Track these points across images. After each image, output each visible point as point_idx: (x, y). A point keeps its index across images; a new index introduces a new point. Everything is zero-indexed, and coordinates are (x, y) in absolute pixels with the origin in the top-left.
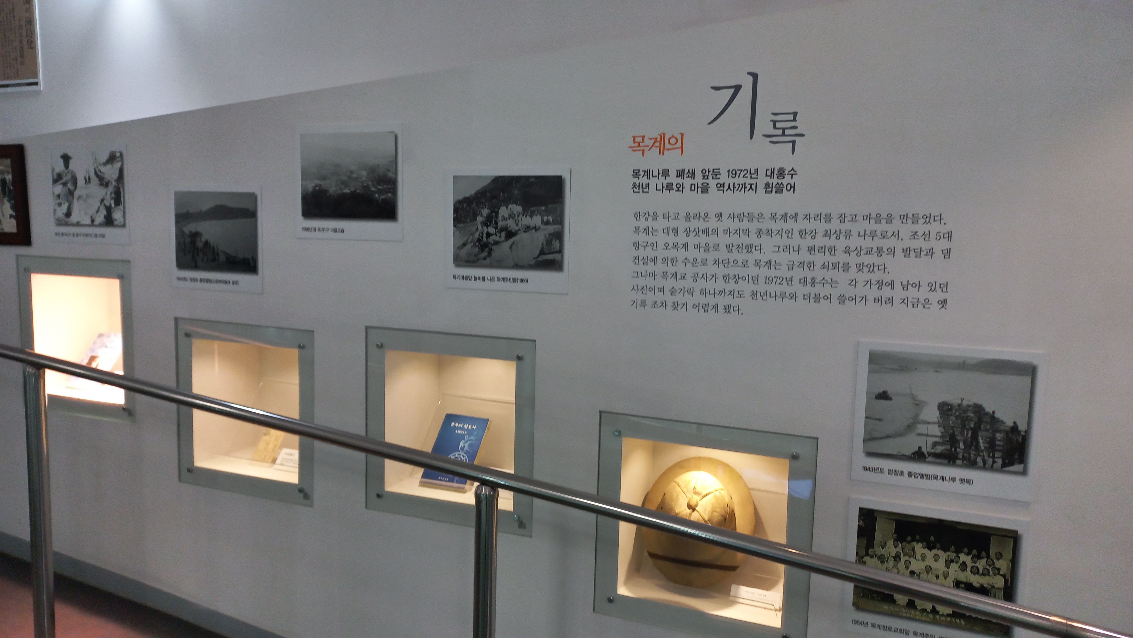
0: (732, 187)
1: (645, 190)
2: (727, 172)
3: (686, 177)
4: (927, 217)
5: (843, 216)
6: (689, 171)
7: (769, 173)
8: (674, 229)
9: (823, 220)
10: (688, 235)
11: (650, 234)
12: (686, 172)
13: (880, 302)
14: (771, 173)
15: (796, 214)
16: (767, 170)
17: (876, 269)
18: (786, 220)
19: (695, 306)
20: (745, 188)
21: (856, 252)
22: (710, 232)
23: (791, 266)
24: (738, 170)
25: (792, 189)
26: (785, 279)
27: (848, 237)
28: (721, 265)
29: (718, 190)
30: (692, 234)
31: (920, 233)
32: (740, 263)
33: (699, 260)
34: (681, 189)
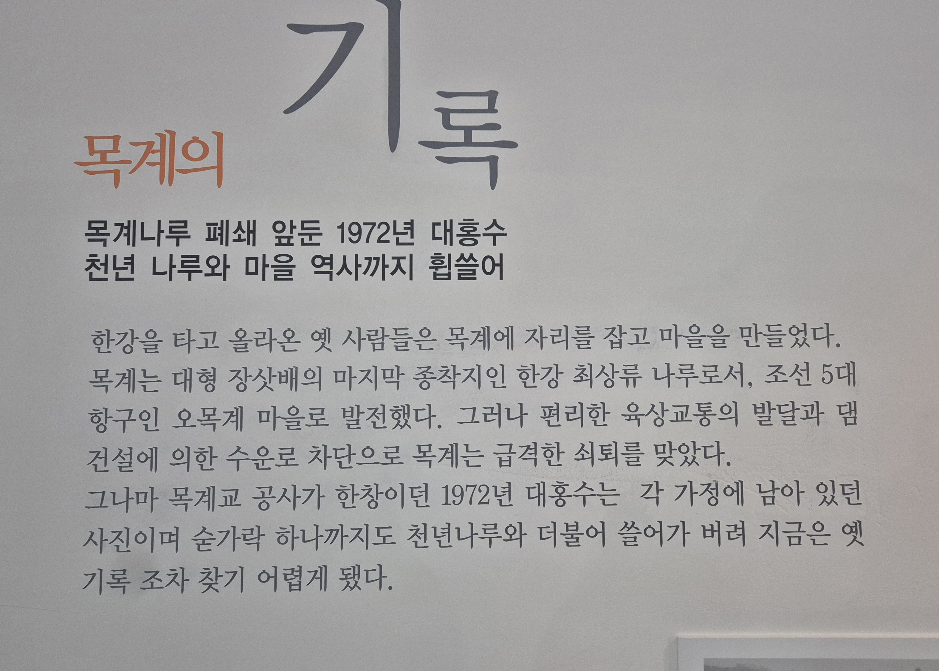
0: (351, 266)
1: (123, 274)
2: (339, 227)
3: (234, 240)
4: (799, 331)
5: (617, 332)
6: (240, 223)
7: (440, 231)
8: (203, 373)
9: (573, 343)
10: (242, 387)
11: (138, 387)
12: (233, 227)
13: (716, 534)
14: (446, 230)
15: (510, 329)
16: (434, 224)
17: (700, 455)
18: (487, 345)
19: (264, 577)
20: (385, 266)
21: (653, 416)
22: (301, 379)
23: (505, 457)
24: (365, 224)
25: (497, 269)
26: (492, 490)
27: (631, 381)
28: (332, 463)
29: (316, 273)
30: (253, 385)
31: (788, 369)
32: (379, 456)
33: (274, 453)
34: (219, 270)
